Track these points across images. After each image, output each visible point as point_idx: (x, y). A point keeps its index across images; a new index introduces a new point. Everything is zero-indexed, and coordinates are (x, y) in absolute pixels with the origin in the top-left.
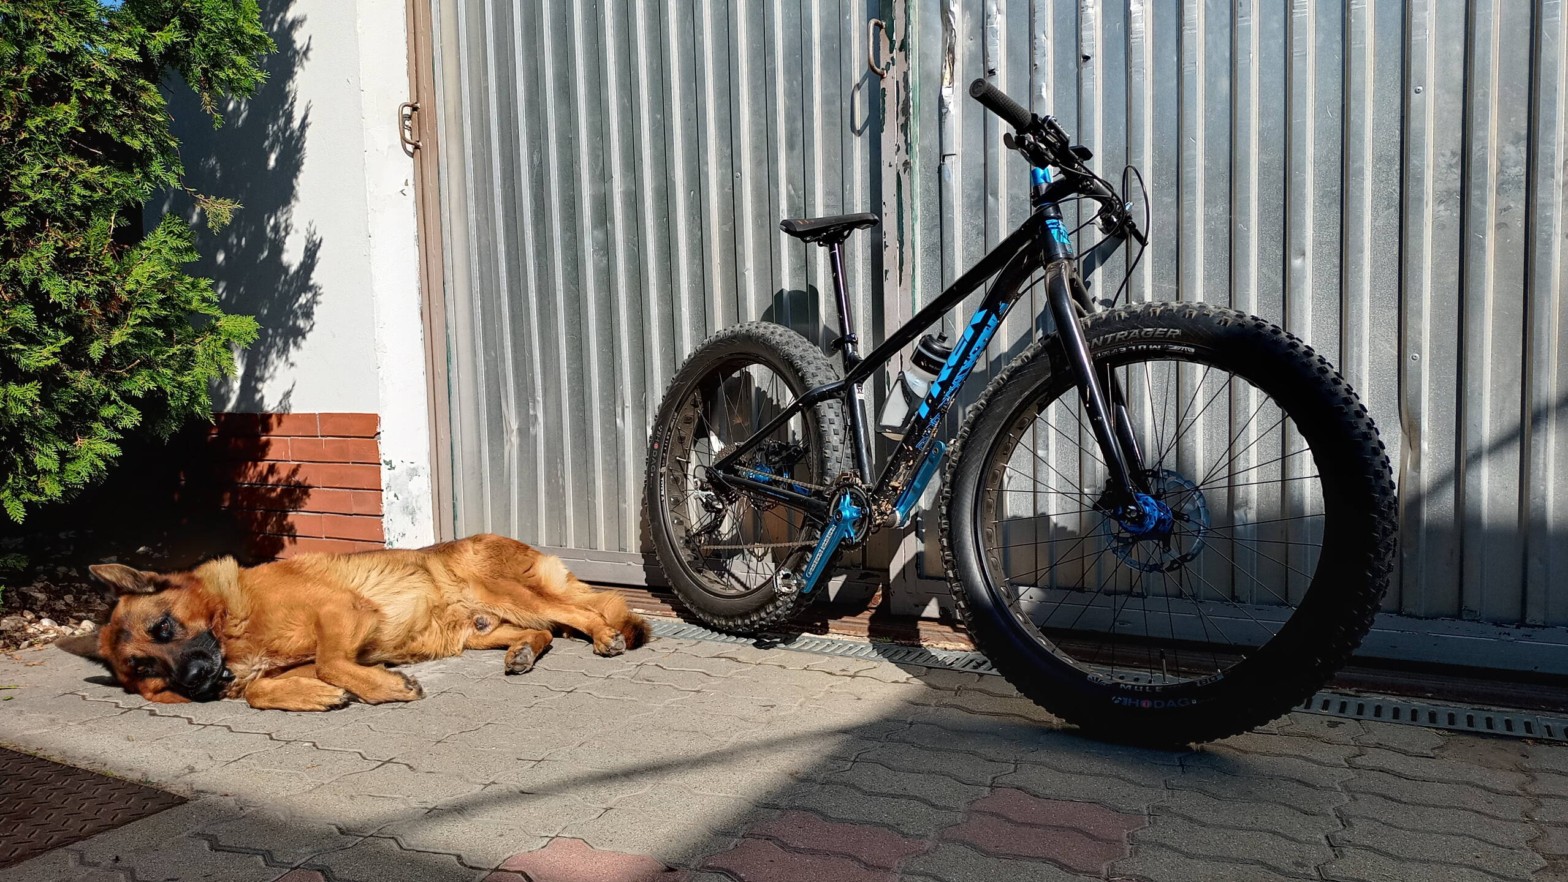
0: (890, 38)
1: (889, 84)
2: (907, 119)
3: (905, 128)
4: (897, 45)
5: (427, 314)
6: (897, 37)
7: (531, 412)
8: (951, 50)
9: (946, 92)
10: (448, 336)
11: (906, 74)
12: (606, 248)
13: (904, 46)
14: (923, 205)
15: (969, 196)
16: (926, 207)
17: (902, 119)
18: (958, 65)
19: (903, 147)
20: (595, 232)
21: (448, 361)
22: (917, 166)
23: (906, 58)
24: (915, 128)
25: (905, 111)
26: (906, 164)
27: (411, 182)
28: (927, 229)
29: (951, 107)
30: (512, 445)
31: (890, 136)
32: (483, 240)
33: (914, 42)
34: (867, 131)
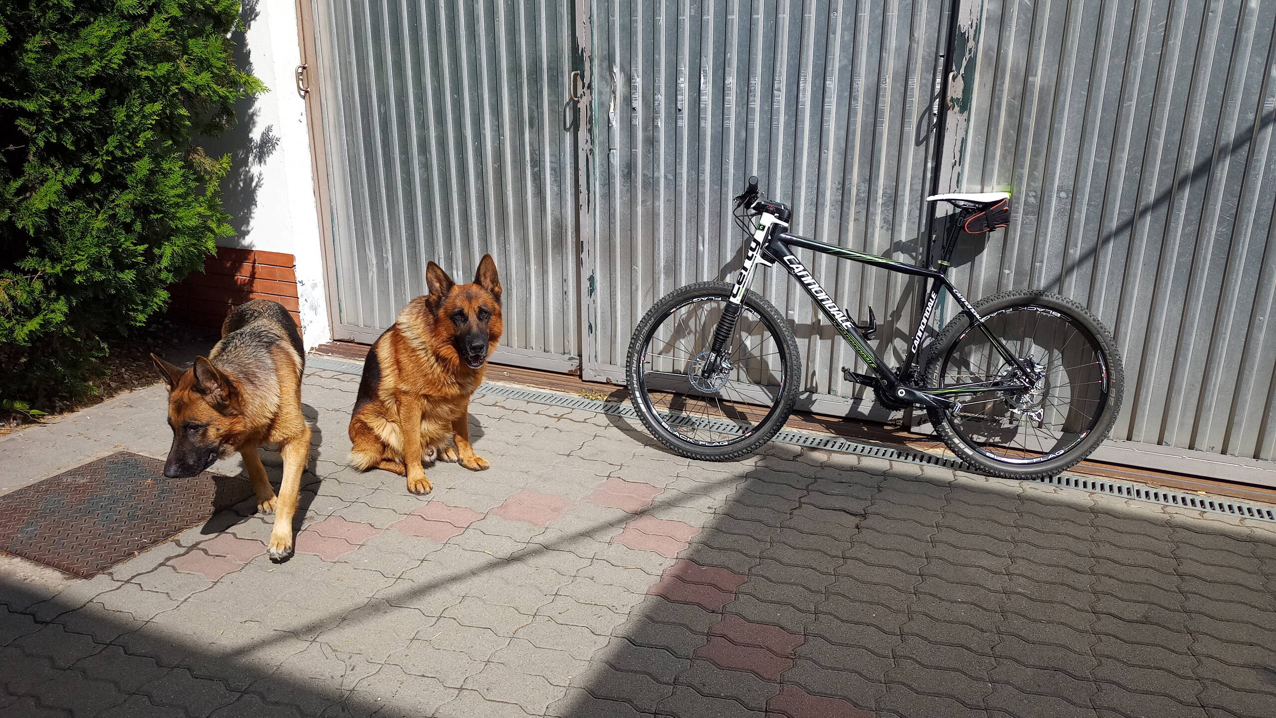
0: (583, 81)
1: (582, 105)
2: (591, 127)
3: (590, 131)
4: (586, 85)
5: (317, 193)
6: (587, 81)
7: (384, 255)
8: (614, 92)
9: (611, 115)
10: (331, 207)
11: (591, 102)
12: (426, 166)
13: (590, 87)
14: (600, 172)
15: (623, 171)
16: (601, 174)
17: (589, 126)
18: (618, 101)
19: (589, 141)
20: (420, 157)
21: (332, 221)
22: (597, 151)
23: (591, 93)
24: (596, 131)
25: (590, 121)
26: (591, 150)
27: (304, 113)
28: (603, 185)
29: (614, 123)
30: (373, 273)
31: (583, 134)
32: (351, 152)
33: (595, 85)
34: (572, 129)
